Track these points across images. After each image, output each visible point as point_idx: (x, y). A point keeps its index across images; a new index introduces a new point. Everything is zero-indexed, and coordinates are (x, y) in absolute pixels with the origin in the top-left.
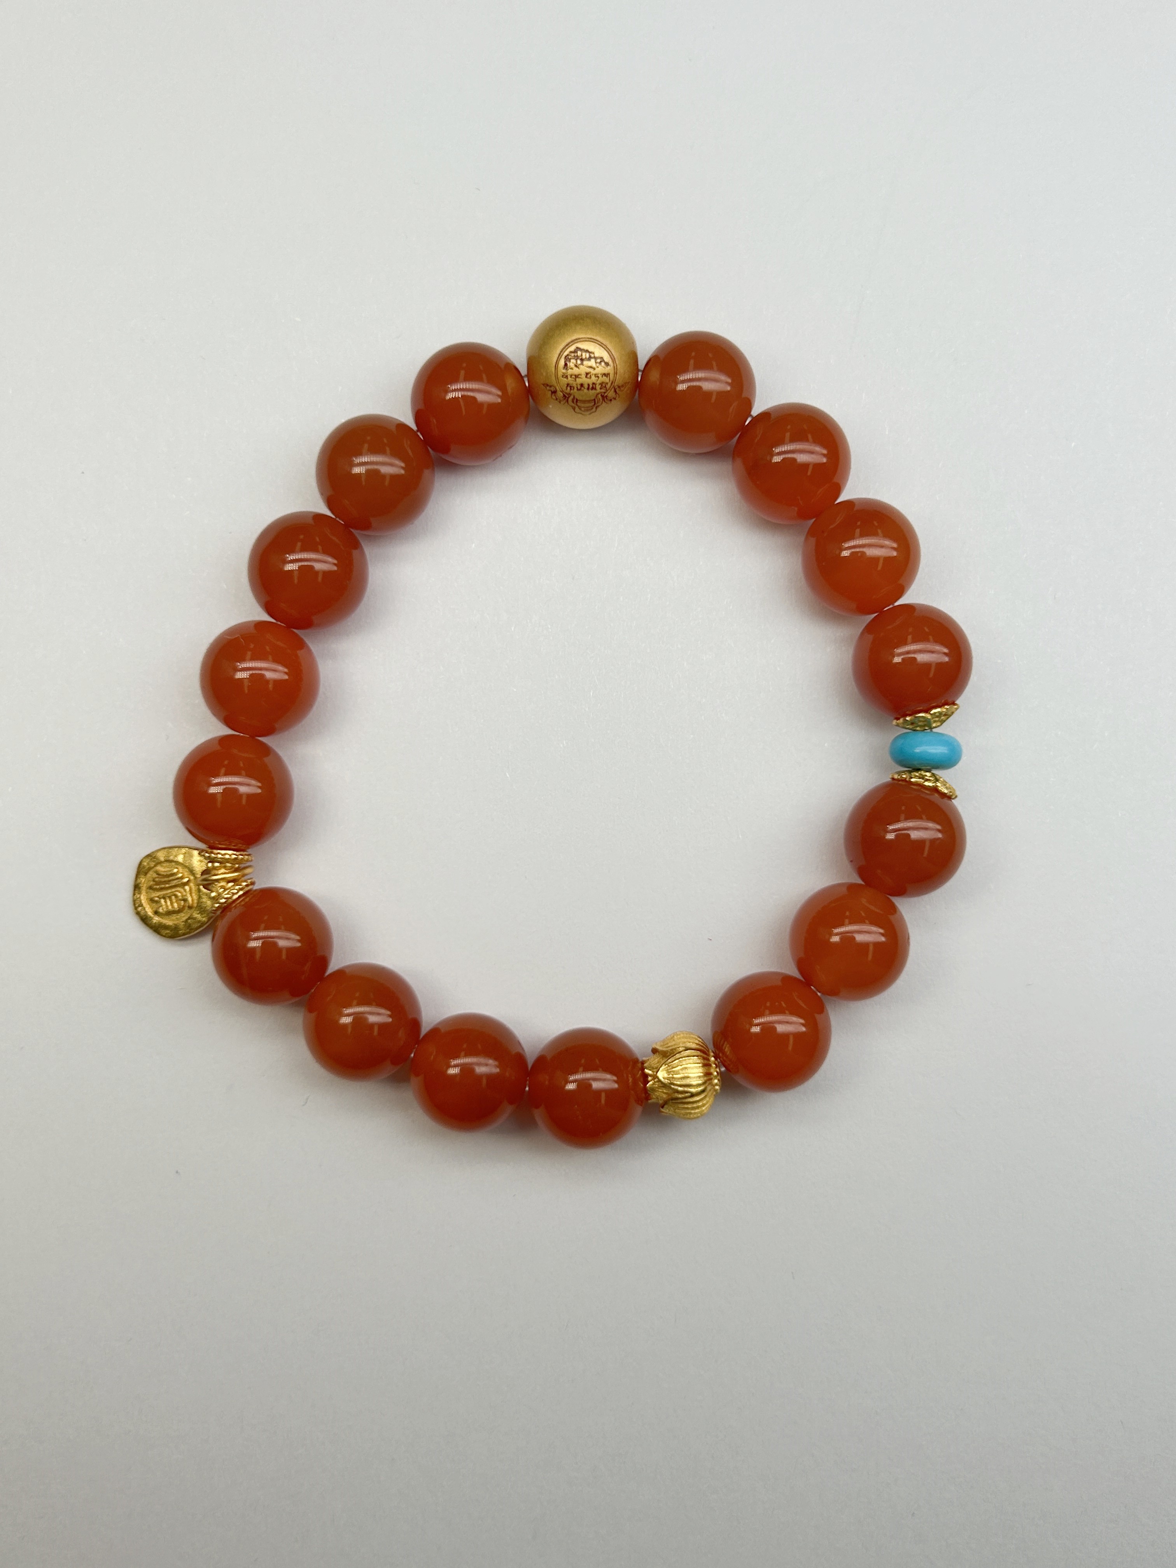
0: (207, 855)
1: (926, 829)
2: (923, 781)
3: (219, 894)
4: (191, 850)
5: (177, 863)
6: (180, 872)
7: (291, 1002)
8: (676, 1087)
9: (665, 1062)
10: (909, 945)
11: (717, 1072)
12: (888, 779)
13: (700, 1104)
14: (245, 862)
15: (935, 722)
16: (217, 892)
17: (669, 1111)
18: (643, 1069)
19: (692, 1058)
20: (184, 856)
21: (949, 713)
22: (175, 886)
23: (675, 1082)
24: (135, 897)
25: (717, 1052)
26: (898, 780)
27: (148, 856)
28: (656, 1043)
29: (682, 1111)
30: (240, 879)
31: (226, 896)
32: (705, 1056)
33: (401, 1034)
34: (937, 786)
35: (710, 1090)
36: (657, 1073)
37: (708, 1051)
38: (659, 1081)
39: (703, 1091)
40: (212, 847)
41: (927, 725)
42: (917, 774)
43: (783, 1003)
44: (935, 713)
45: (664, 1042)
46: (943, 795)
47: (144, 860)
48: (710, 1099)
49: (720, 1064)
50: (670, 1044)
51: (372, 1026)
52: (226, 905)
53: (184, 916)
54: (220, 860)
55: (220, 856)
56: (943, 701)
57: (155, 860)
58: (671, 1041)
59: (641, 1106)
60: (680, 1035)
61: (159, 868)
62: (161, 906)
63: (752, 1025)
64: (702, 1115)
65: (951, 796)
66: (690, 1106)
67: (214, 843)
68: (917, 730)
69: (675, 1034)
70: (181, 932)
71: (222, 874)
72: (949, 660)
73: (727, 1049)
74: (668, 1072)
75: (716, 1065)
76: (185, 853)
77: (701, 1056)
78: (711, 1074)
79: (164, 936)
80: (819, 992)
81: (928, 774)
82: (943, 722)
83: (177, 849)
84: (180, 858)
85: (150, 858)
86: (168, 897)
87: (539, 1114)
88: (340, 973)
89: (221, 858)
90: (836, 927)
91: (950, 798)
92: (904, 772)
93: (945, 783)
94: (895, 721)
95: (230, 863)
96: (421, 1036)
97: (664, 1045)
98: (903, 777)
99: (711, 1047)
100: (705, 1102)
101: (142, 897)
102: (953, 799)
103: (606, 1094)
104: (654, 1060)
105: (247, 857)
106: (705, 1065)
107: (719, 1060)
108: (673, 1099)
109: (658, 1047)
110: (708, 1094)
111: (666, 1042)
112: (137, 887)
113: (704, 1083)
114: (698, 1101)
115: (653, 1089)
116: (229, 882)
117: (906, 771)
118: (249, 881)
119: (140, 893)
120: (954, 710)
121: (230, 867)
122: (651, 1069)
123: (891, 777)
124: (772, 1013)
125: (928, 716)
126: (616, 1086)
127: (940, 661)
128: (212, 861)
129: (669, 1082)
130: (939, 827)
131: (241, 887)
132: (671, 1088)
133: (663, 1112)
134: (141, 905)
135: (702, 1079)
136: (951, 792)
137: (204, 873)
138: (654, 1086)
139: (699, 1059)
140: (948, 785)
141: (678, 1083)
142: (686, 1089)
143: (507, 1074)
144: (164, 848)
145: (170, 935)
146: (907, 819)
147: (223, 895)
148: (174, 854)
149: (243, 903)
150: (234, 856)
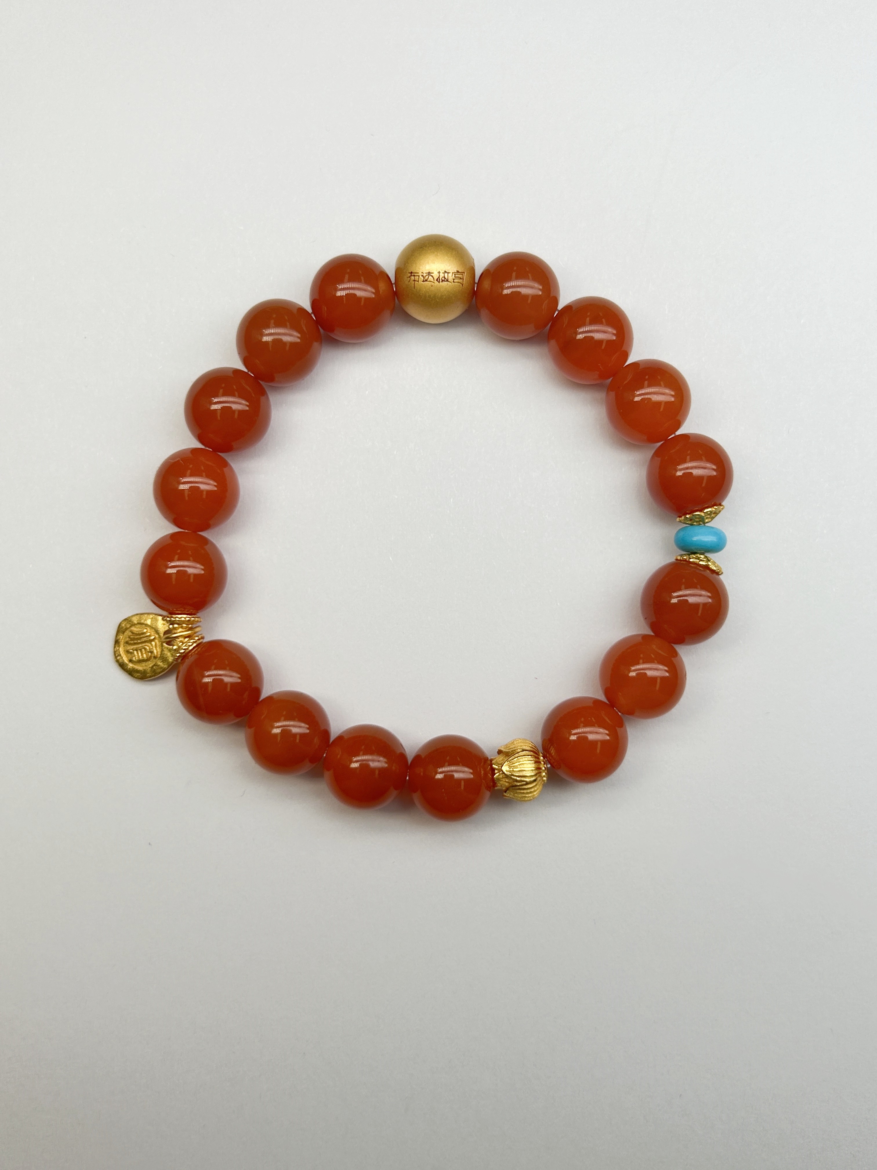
0: (168, 619)
1: (700, 596)
2: (699, 561)
3: (179, 647)
4: (156, 616)
5: (146, 625)
6: (148, 632)
7: (234, 722)
8: (515, 778)
9: (507, 760)
10: (686, 679)
11: (545, 768)
12: (672, 560)
13: (533, 790)
14: (196, 623)
15: (707, 518)
16: (178, 645)
17: (510, 795)
18: (491, 765)
19: (527, 757)
20: (152, 621)
21: (717, 512)
22: (145, 642)
23: (514, 774)
24: (115, 649)
25: (545, 753)
26: (680, 560)
27: (125, 620)
28: (501, 747)
29: (520, 795)
30: (193, 635)
31: (184, 648)
32: (536, 755)
33: (316, 740)
34: (709, 565)
35: (540, 780)
36: (501, 768)
37: (539, 753)
38: (503, 773)
39: (535, 781)
40: (172, 613)
41: (702, 521)
42: (694, 556)
43: (593, 718)
44: (708, 512)
45: (506, 746)
46: (713, 571)
47: (123, 622)
48: (539, 786)
49: (547, 762)
50: (511, 747)
51: (295, 735)
52: (184, 654)
53: (151, 664)
54: (177, 622)
55: (177, 619)
56: (713, 503)
57: (130, 622)
58: (512, 745)
59: (490, 791)
60: (518, 740)
61: (134, 629)
62: (135, 656)
63: (571, 734)
64: (534, 798)
65: (719, 572)
66: (525, 791)
67: (173, 610)
68: (695, 525)
69: (515, 740)
70: (148, 675)
71: (180, 632)
72: (717, 474)
73: (553, 751)
74: (510, 767)
75: (544, 762)
76: (152, 618)
77: (533, 756)
78: (540, 769)
79: (136, 678)
80: (620, 712)
81: (702, 556)
82: (713, 518)
83: (146, 615)
84: (149, 622)
85: (127, 621)
86: (140, 649)
87: (416, 797)
88: (270, 698)
89: (178, 621)
90: (633, 665)
91: (718, 574)
92: (685, 554)
93: (714, 563)
94: (678, 518)
95: (186, 624)
96: (331, 741)
97: (507, 748)
98: (684, 558)
99: (540, 749)
100: (536, 789)
101: (121, 649)
102: (720, 575)
103: (464, 783)
104: (500, 758)
105: (197, 619)
106: (536, 762)
107: (546, 759)
108: (513, 786)
109: (502, 749)
110: (538, 783)
111: (508, 746)
112: (117, 642)
113: (535, 775)
114: (531, 788)
115: (498, 779)
116: (186, 638)
117: (686, 554)
118: (200, 636)
119: (119, 646)
120: (720, 509)
121: (185, 627)
122: (498, 764)
123: (675, 558)
124: (586, 726)
125: (702, 514)
126: (472, 776)
127: (710, 474)
128: (172, 623)
129: (510, 773)
130: (709, 594)
131: (194, 641)
132: (511, 778)
133: (506, 796)
134: (120, 655)
135: (534, 772)
136: (718, 569)
137: (166, 633)
138: (499, 777)
139: (532, 757)
140: (716, 565)
141: (517, 774)
142: (522, 779)
143: (394, 768)
144: (137, 614)
145: (140, 677)
146: (687, 588)
147: (182, 647)
148: (145, 618)
149: (196, 652)
150: (188, 619)
